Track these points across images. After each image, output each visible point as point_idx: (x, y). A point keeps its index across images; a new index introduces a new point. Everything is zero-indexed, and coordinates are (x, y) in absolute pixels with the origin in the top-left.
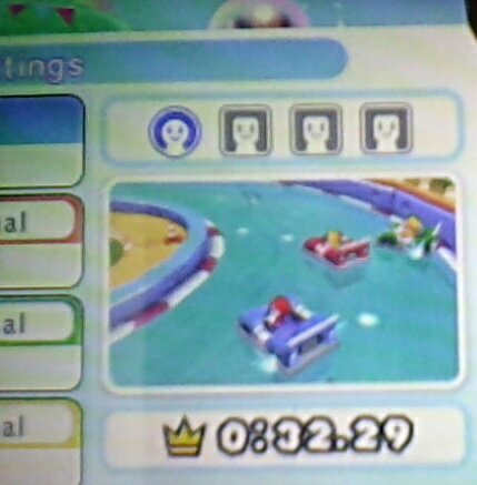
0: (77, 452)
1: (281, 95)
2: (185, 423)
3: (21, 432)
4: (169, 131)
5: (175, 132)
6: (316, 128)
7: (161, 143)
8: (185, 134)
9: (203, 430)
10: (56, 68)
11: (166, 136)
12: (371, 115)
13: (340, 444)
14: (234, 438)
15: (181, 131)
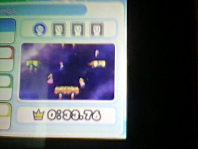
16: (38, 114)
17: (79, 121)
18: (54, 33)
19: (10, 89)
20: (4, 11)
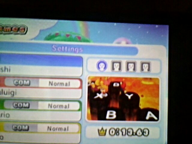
0: (80, 134)
2: (102, 129)
3: (68, 130)
4: (101, 65)
5: (102, 66)
7: (99, 68)
8: (104, 66)
9: (106, 131)
10: (77, 50)
11: (100, 66)
13: (134, 134)
14: (112, 132)
15: (103, 65)
16: (102, 131)
17: (133, 137)
18: (113, 69)
19: (80, 112)
20: (72, 50)
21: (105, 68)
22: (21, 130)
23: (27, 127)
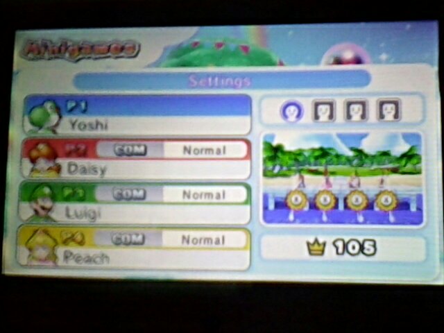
0: (249, 251)
1: (341, 95)
3: (223, 243)
4: (290, 111)
5: (292, 112)
6: (356, 109)
7: (285, 116)
8: (296, 113)
10: (238, 83)
11: (287, 112)
12: (382, 104)
15: (294, 111)
18: (316, 117)
20: (229, 82)
21: (299, 115)
22: (128, 244)
23: (140, 238)
